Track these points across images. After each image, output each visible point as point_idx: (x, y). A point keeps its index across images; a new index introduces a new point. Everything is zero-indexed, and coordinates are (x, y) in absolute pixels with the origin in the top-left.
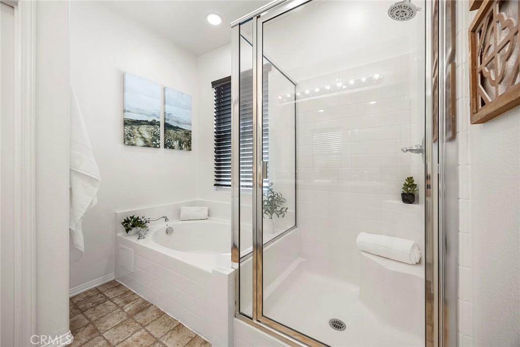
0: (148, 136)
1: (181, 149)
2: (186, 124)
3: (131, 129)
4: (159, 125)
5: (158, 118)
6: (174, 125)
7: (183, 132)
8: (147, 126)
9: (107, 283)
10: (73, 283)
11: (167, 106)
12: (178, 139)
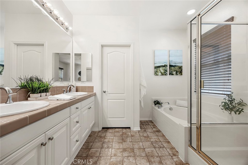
0: (162, 71)
1: (177, 74)
2: (179, 63)
3: (157, 69)
4: (167, 66)
5: (167, 63)
6: (173, 65)
7: (178, 67)
8: (162, 67)
9: (149, 121)
10: (141, 117)
11: (170, 58)
12: (175, 71)
